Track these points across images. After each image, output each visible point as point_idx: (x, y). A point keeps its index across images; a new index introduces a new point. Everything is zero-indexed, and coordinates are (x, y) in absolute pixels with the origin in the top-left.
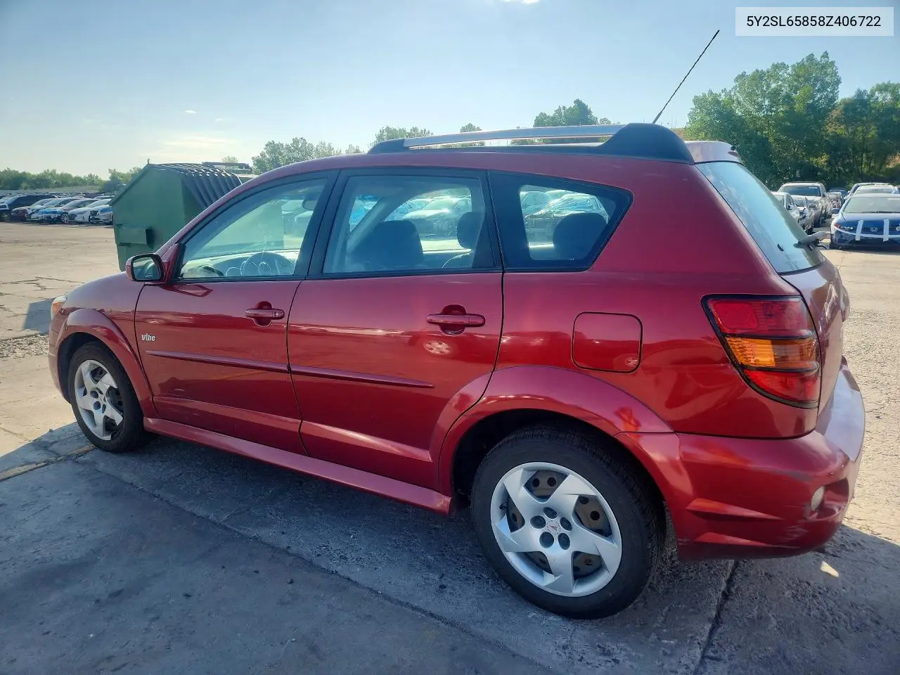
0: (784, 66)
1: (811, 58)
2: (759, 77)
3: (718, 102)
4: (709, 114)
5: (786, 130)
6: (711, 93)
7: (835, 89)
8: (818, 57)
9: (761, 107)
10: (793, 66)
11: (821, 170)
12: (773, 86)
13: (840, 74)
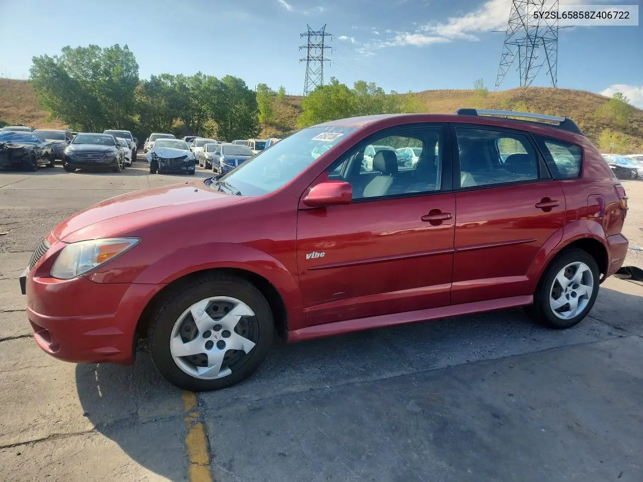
0: (97, 48)
1: (117, 46)
2: (81, 52)
3: (54, 65)
4: (48, 73)
5: (109, 95)
6: (47, 56)
7: (135, 71)
8: (122, 47)
9: (87, 75)
10: (105, 50)
11: (137, 125)
12: (93, 61)
13: (137, 61)
